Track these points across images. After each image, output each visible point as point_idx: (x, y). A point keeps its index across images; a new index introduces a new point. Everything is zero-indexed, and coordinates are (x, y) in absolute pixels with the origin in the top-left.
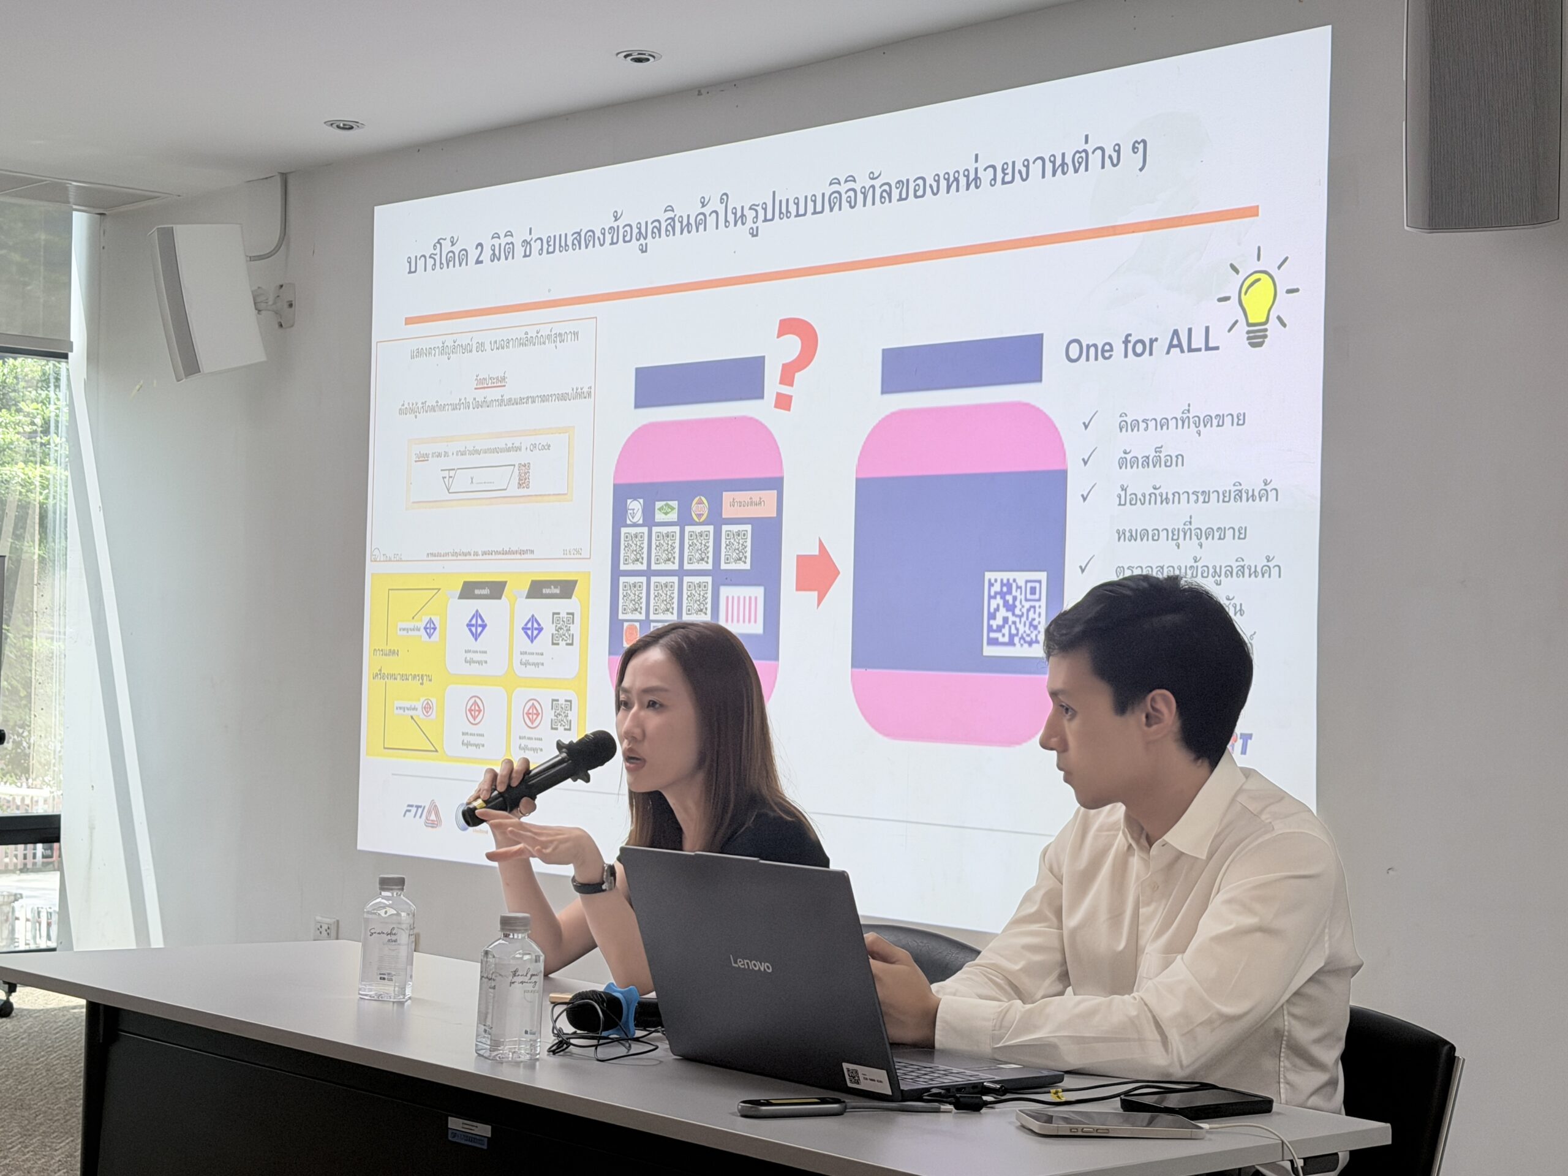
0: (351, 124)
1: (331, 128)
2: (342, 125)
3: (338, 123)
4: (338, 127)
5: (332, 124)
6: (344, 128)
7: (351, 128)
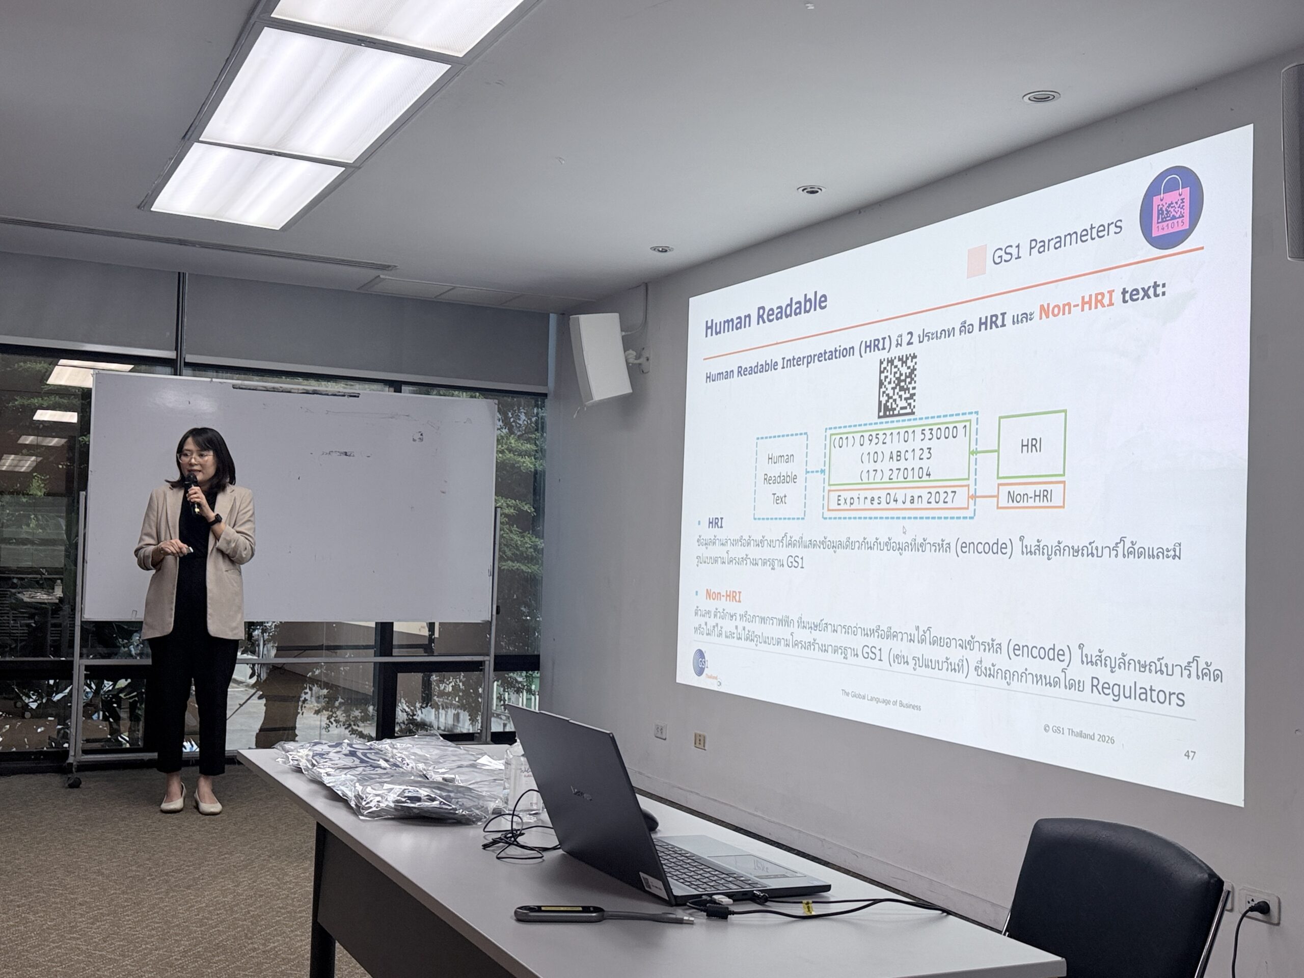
0: (666, 248)
1: (654, 252)
2: (661, 249)
3: (657, 248)
4: (659, 251)
5: (655, 249)
6: (662, 251)
7: (666, 251)
